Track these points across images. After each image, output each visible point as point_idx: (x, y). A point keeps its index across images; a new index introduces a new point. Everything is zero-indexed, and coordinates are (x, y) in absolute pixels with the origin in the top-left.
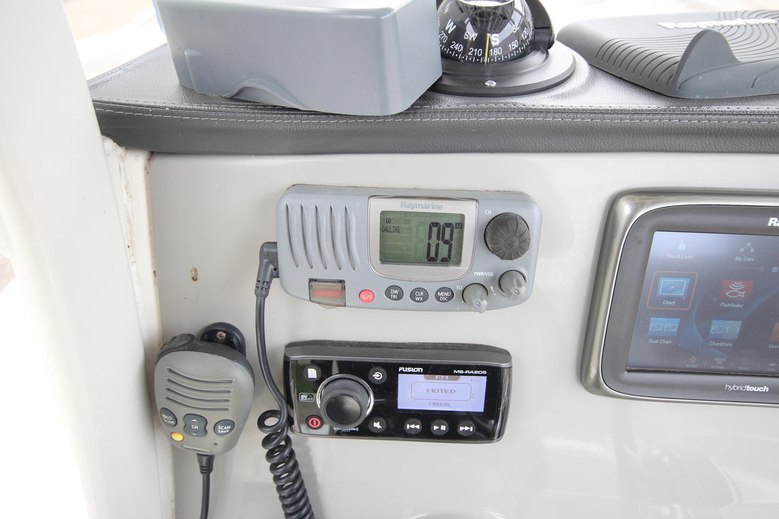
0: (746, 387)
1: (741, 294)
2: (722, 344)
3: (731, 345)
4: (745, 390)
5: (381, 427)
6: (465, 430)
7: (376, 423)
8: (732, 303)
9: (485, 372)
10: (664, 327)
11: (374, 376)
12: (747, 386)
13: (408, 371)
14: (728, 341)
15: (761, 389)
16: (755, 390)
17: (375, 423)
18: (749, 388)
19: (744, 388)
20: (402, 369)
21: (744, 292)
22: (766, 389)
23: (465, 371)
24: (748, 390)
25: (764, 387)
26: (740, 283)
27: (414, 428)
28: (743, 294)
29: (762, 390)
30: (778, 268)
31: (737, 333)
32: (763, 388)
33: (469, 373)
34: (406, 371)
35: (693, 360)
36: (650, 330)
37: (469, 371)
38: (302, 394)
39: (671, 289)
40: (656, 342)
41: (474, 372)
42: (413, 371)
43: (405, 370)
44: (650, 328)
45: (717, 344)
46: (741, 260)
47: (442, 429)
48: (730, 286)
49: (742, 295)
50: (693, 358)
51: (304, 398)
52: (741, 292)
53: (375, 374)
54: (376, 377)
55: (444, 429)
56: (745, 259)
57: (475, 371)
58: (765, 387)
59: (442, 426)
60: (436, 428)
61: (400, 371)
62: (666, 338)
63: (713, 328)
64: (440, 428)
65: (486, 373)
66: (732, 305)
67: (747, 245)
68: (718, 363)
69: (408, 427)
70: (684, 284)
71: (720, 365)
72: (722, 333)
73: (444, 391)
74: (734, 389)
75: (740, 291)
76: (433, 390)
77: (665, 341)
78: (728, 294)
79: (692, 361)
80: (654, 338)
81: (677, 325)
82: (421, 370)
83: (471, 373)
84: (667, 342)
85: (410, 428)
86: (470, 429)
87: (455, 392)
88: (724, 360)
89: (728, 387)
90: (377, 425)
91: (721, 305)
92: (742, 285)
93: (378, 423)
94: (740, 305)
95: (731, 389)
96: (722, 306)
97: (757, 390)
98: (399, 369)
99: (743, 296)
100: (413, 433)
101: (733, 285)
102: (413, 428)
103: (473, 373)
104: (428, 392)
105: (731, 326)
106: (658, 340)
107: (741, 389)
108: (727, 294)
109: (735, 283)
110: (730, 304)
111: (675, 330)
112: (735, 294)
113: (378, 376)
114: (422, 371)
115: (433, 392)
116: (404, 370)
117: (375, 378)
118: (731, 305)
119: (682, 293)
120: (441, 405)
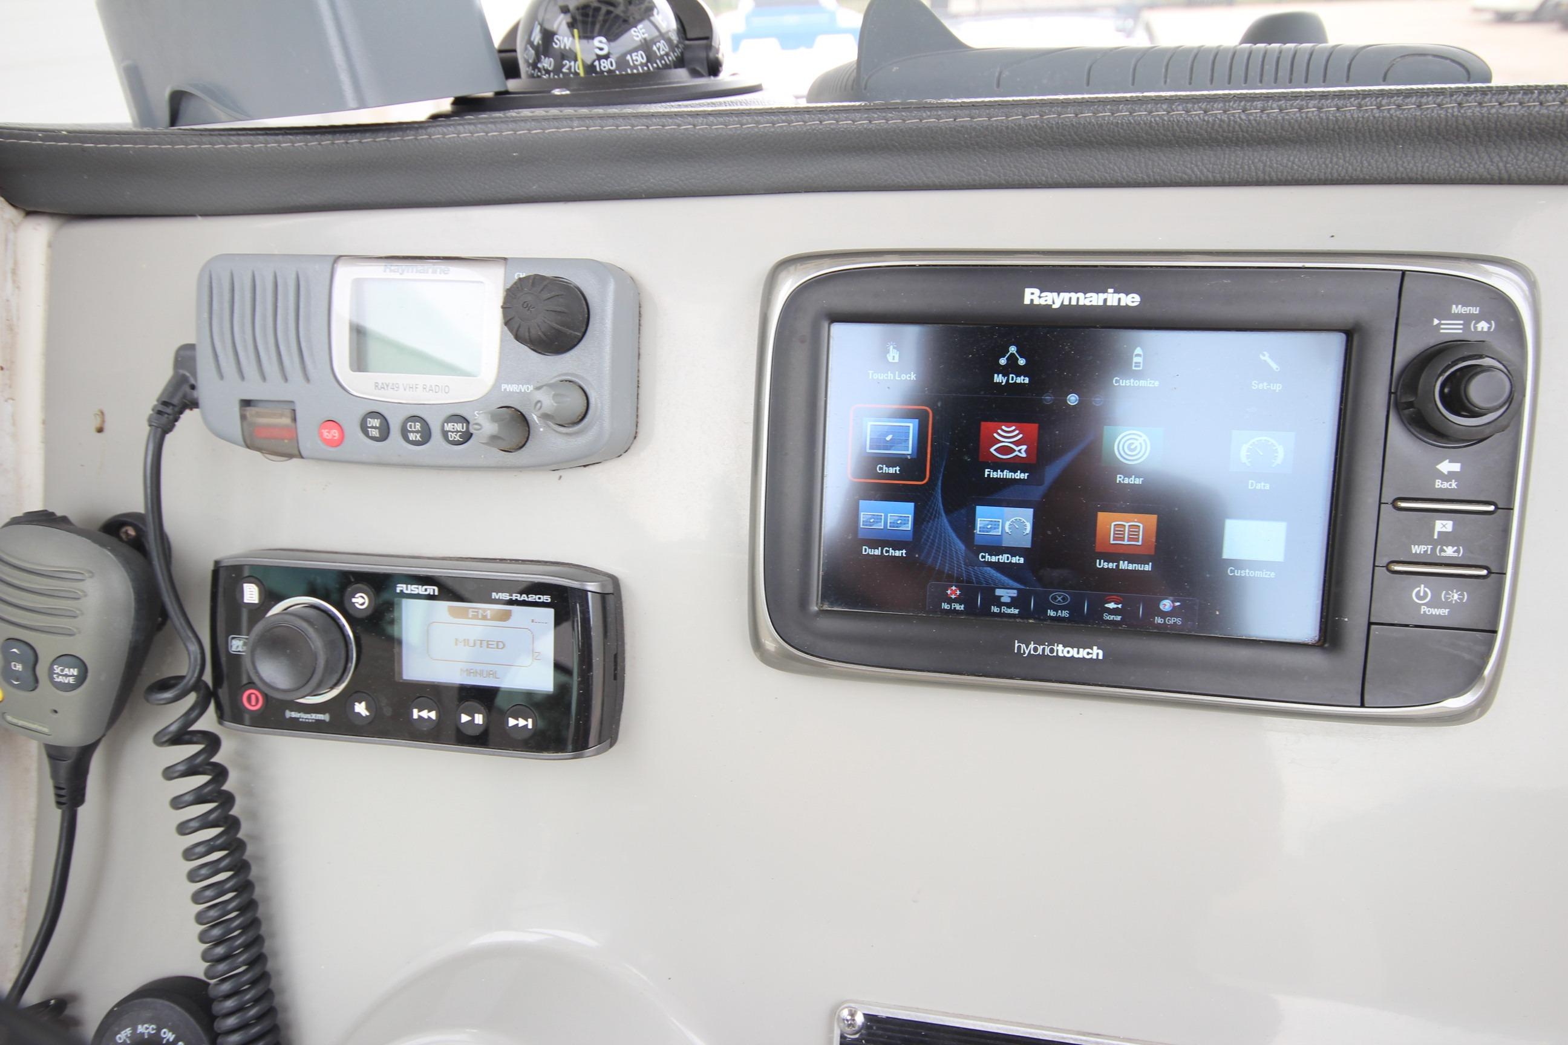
0: (1055, 648)
1: (1020, 451)
2: (1003, 558)
3: (1022, 561)
4: (1055, 654)
5: (368, 714)
6: (520, 726)
7: (360, 703)
8: (1006, 471)
9: (546, 598)
10: (887, 520)
11: (354, 600)
12: (1058, 646)
13: (413, 592)
14: (1013, 551)
15: (1088, 653)
16: (1076, 656)
17: (356, 703)
18: (1063, 651)
19: (1052, 651)
20: (401, 589)
21: (1024, 447)
22: (1098, 654)
23: (512, 596)
24: (1060, 654)
25: (1092, 649)
26: (1013, 428)
27: (426, 717)
28: (1022, 451)
29: (1090, 657)
30: (1078, 398)
31: (1027, 534)
32: (1090, 651)
33: (519, 599)
34: (409, 592)
35: (954, 592)
36: (862, 527)
37: (519, 595)
38: (233, 638)
39: (888, 441)
40: (877, 552)
41: (528, 597)
42: (421, 593)
43: (407, 589)
44: (861, 523)
45: (994, 559)
46: (1004, 381)
47: (476, 722)
48: (995, 435)
49: (1021, 453)
50: (954, 588)
51: (238, 647)
52: (1017, 446)
53: (357, 596)
54: (357, 603)
55: (481, 722)
56: (1012, 380)
57: (530, 596)
58: (1095, 648)
59: (476, 716)
60: (465, 718)
61: (398, 591)
62: (896, 546)
63: (978, 523)
64: (473, 719)
65: (549, 601)
66: (1007, 474)
67: (1011, 352)
68: (1003, 600)
69: (416, 714)
70: (909, 430)
71: (1008, 605)
72: (1000, 534)
73: (485, 643)
74: (1032, 652)
75: (1017, 443)
76: (465, 640)
77: (893, 551)
78: (995, 450)
79: (953, 596)
80: (874, 544)
81: (910, 516)
82: (434, 590)
83: (522, 599)
84: (898, 553)
85: (420, 717)
86: (527, 725)
87: (504, 645)
88: (1014, 593)
89: (1019, 647)
90: (361, 708)
91: (986, 473)
92: (1017, 432)
93: (363, 704)
94: (1022, 475)
95: (1027, 652)
96: (989, 475)
97: (1080, 656)
98: (396, 587)
99: (1024, 455)
100: (425, 729)
101: (999, 431)
102: (424, 718)
103: (527, 600)
104: (456, 644)
105: (1013, 519)
106: (880, 548)
107: (1047, 652)
108: (992, 450)
109: (1003, 427)
110: (1002, 471)
111: (909, 527)
112: (1009, 450)
113: (361, 601)
114: (436, 593)
115: (465, 645)
116: (405, 591)
117: (357, 605)
118: (1005, 473)
119: (908, 449)
120: (481, 673)
